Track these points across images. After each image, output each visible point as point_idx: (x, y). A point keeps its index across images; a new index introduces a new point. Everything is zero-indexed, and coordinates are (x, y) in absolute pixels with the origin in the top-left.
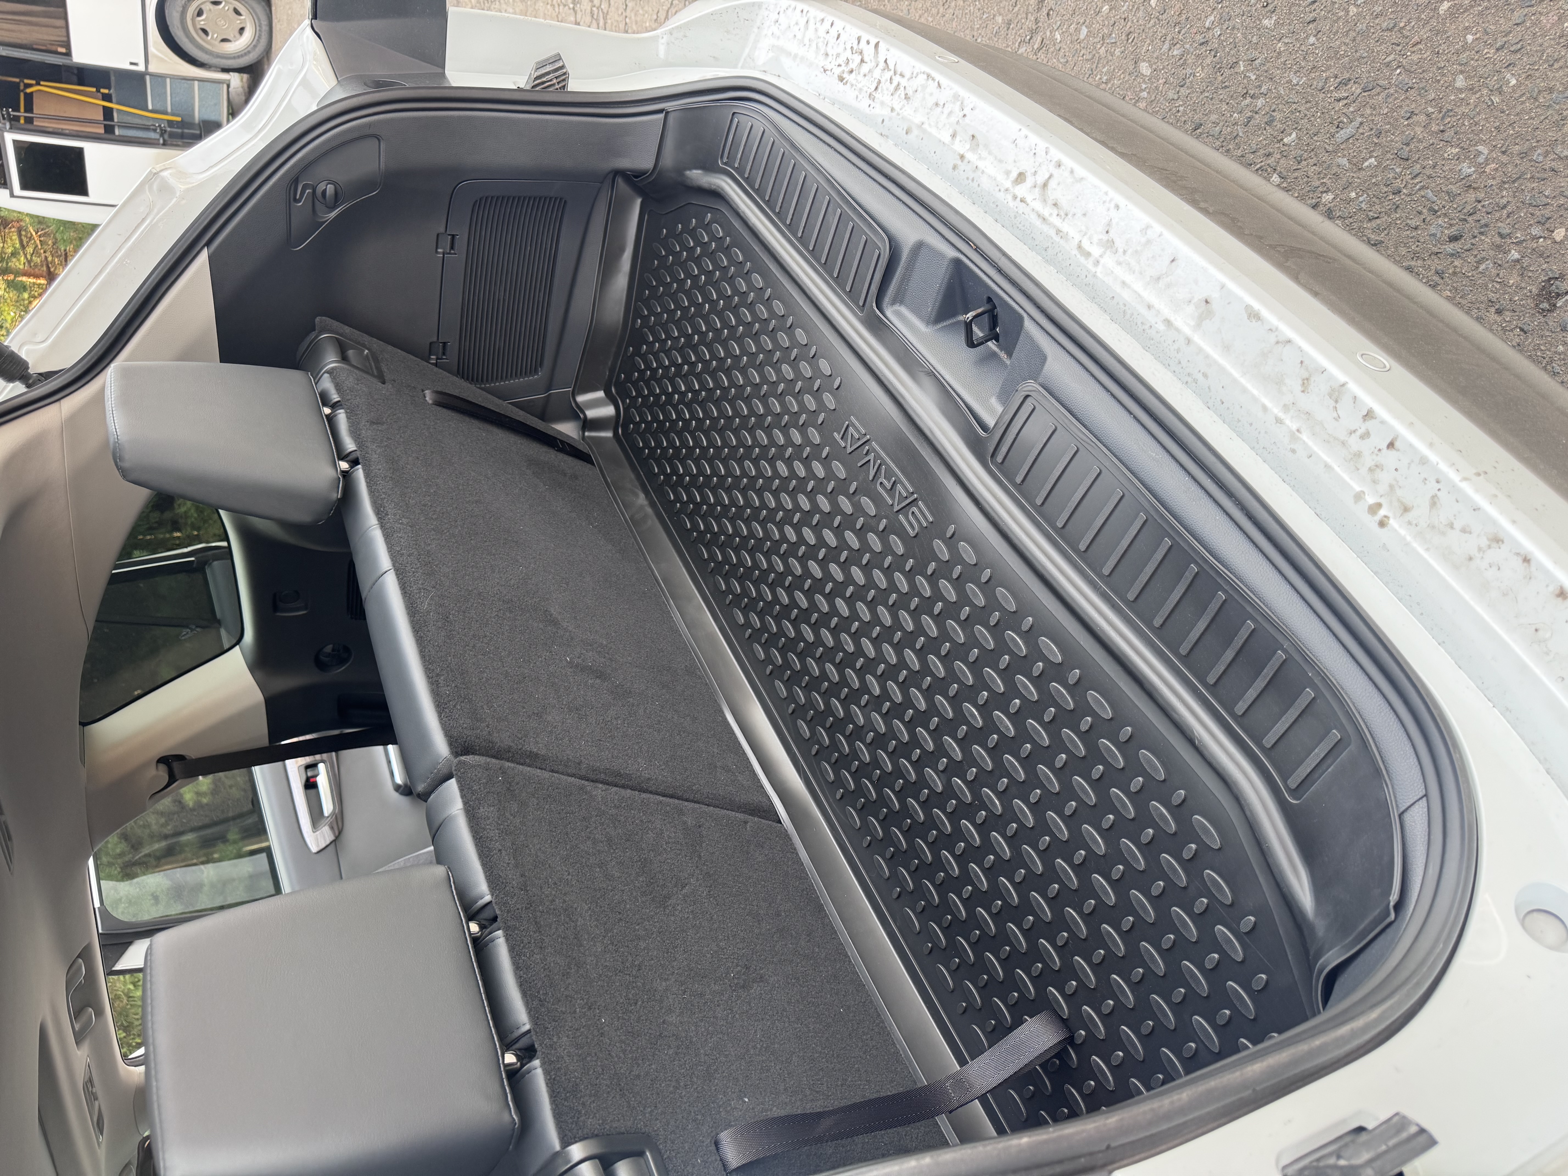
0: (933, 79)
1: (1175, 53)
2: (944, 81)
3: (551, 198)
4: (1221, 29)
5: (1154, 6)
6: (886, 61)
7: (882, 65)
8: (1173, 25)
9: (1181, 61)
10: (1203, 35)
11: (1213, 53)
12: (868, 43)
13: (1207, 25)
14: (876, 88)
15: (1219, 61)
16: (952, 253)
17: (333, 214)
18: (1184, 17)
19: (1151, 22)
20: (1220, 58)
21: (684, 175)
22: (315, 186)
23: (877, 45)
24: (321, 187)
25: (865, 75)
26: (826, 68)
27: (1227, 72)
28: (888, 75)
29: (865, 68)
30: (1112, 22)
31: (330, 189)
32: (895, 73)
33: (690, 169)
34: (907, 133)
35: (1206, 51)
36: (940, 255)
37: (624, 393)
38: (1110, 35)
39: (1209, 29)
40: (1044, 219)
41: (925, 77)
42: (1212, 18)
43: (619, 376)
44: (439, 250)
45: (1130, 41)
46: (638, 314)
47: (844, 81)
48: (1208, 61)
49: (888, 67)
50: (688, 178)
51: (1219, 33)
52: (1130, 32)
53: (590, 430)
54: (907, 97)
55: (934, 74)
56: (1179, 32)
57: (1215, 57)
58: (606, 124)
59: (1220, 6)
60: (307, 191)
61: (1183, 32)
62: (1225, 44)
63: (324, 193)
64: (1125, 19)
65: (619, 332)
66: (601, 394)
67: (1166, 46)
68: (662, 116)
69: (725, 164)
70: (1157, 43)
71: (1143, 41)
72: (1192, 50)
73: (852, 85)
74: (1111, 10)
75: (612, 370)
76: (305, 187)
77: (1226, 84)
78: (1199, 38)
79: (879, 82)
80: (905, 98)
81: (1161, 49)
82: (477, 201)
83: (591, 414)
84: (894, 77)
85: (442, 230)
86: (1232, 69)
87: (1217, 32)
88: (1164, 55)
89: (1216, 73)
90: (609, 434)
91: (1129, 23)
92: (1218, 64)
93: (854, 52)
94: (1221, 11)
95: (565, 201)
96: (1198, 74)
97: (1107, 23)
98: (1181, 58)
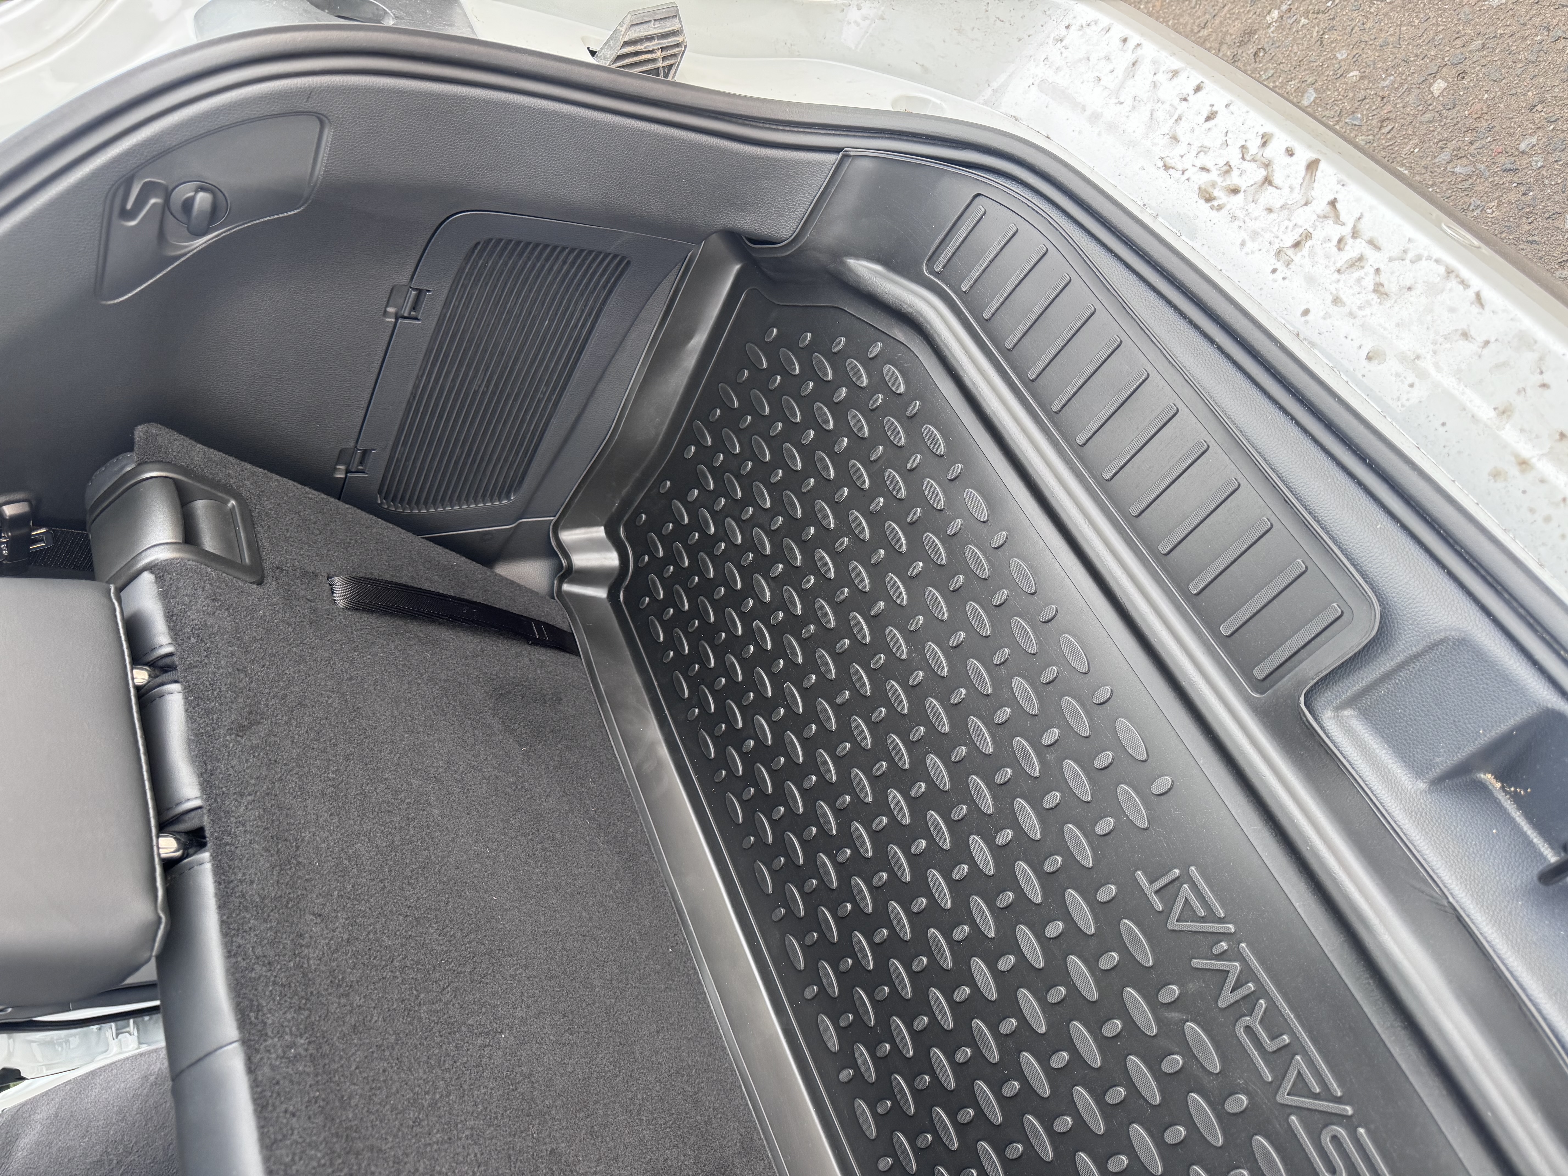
0: (1464, 283)
1: (1458, 170)
2: (1489, 294)
3: (607, 255)
4: (1546, 160)
5: (1436, 93)
6: (1333, 203)
7: (1320, 205)
8: (1464, 129)
9: (1466, 184)
10: (1513, 159)
11: (1523, 189)
12: (1290, 153)
13: (1523, 146)
14: (1297, 245)
15: (1531, 202)
17: (200, 243)
18: (1485, 124)
19: (1426, 115)
20: (1534, 199)
21: (844, 264)
23: (1312, 166)
24: (181, 195)
25: (1270, 210)
26: (1170, 162)
27: (1541, 223)
28: (1334, 231)
29: (1269, 196)
30: (1361, 96)
31: (202, 200)
32: (1355, 234)
33: (857, 256)
34: (1369, 358)
35: (1511, 182)
37: (642, 546)
38: (1353, 112)
39: (1523, 152)
41: (1442, 270)
42: (1534, 140)
43: (637, 514)
44: (391, 310)
45: (1384, 131)
46: (691, 437)
47: (1215, 203)
48: (1512, 197)
49: (1337, 216)
50: (850, 270)
51: (1539, 165)
52: (1388, 119)
53: (573, 582)
54: (1379, 289)
55: (1465, 273)
56: (1471, 143)
57: (1524, 194)
59: (1552, 127)
60: (153, 201)
61: (1478, 144)
62: (1547, 182)
64: (1383, 98)
65: (652, 453)
66: (599, 532)
67: (1444, 156)
68: (833, 158)
69: (937, 274)
70: (1431, 147)
71: (1407, 137)
72: (1488, 174)
73: (1234, 218)
74: (1362, 78)
75: (626, 503)
76: (148, 190)
77: (1536, 238)
78: (1504, 161)
79: (1308, 236)
80: (1375, 291)
81: (1435, 157)
82: (478, 243)
83: (580, 560)
84: (1350, 241)
85: (404, 279)
86: (1550, 220)
87: (1537, 162)
88: (1439, 167)
89: (1521, 217)
90: (601, 593)
91: (1389, 107)
92: (1529, 206)
93: (1248, 157)
94: (1551, 134)
95: (627, 262)
96: (1489, 211)
97: (1351, 95)
98: (1466, 180)
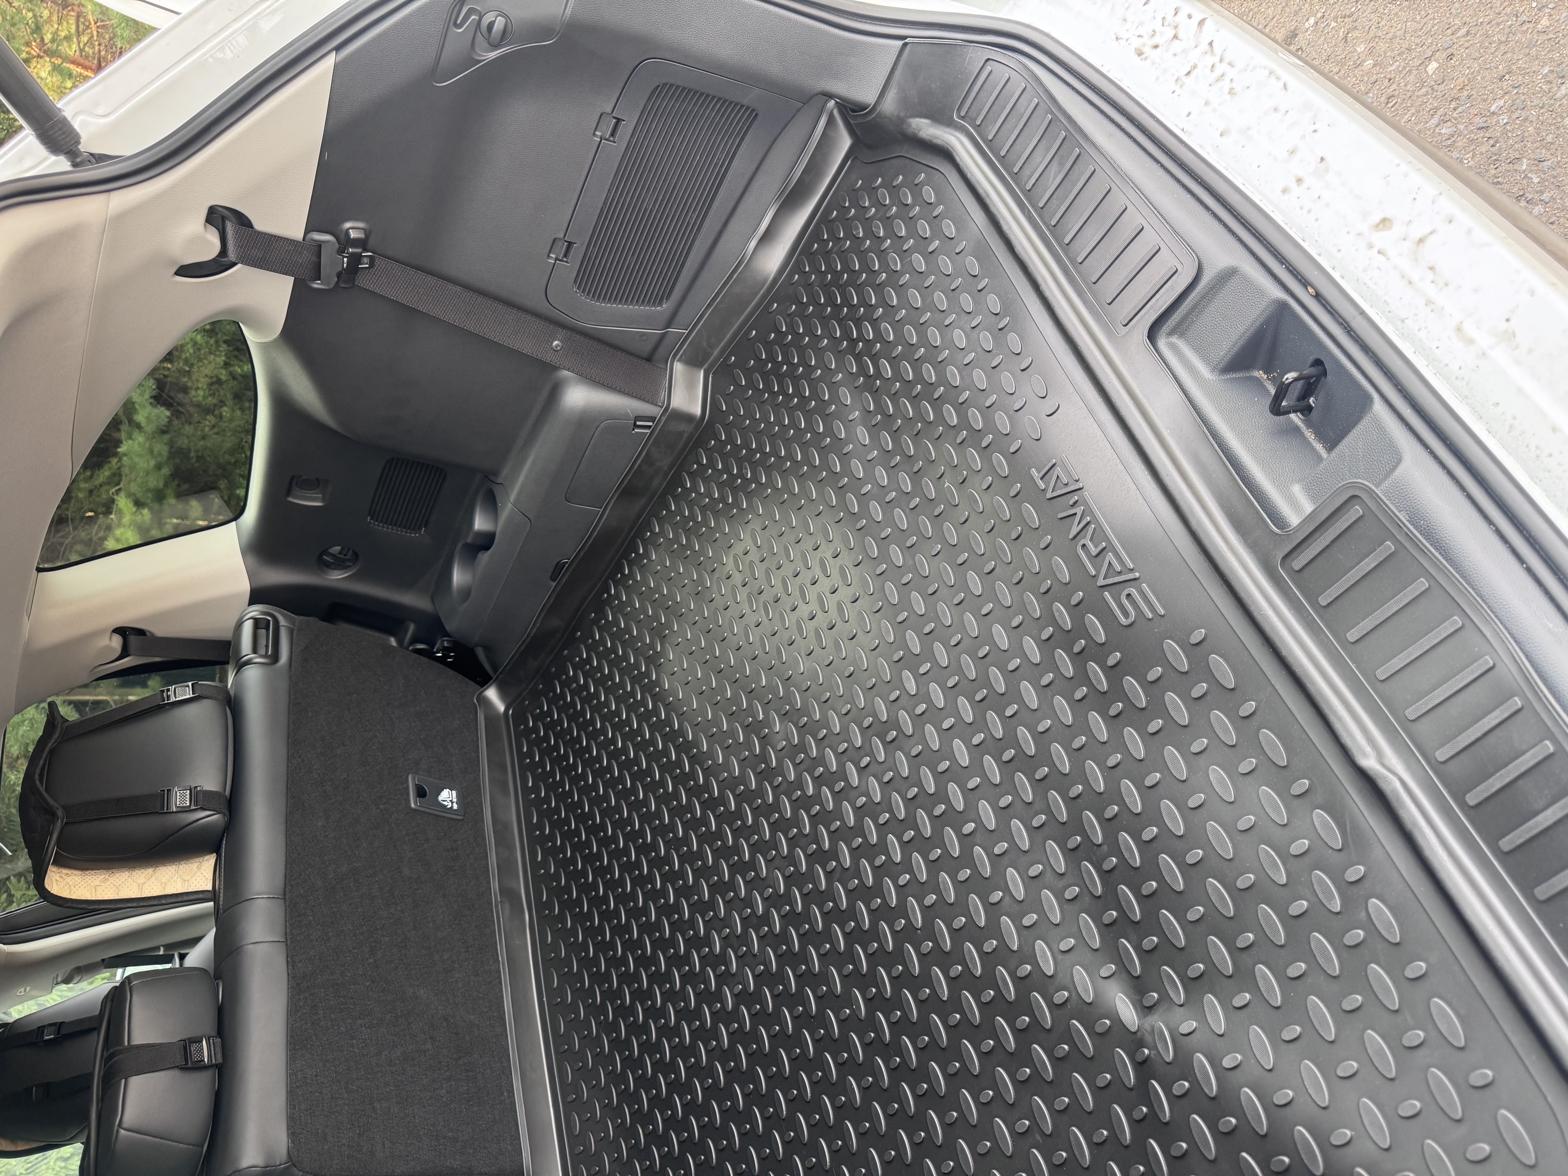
1: (1443, 131)
2: (1292, 83)
3: (742, 106)
4: (1510, 117)
5: (1430, 73)
8: (1449, 99)
9: (1449, 142)
10: (1485, 119)
11: (1492, 142)
13: (1493, 109)
15: (1497, 152)
16: (1278, 294)
17: (493, 55)
18: (1466, 93)
19: (1422, 90)
20: (1500, 149)
21: (907, 124)
22: (483, 14)
24: (487, 19)
27: (1504, 167)
29: (1176, 46)
30: (1373, 79)
31: (500, 23)
33: (917, 116)
34: (1221, 135)
35: (1483, 137)
36: (1260, 292)
38: (1367, 93)
39: (1493, 113)
40: (1410, 283)
42: (1502, 103)
44: (598, 133)
45: (1390, 105)
46: (798, 267)
47: (1143, 56)
48: (1483, 149)
49: (1212, 51)
50: (911, 125)
51: (1505, 122)
52: (1393, 96)
54: (1231, 92)
55: (1279, 71)
56: (1455, 109)
57: (1493, 146)
58: (833, 35)
59: (1515, 92)
60: (473, 17)
61: (1460, 110)
62: (1510, 135)
63: (491, 26)
64: (1390, 80)
67: (1435, 121)
68: (900, 43)
69: (963, 118)
70: (1424, 115)
71: (1407, 109)
72: (1466, 132)
73: (1153, 63)
74: (1375, 65)
76: (471, 11)
77: (1499, 179)
78: (1479, 121)
79: (1195, 67)
80: (1229, 93)
81: (1427, 123)
82: (659, 86)
85: (609, 110)
86: (1511, 165)
87: (1503, 120)
88: (1429, 130)
89: (1490, 164)
91: (1394, 86)
92: (1496, 155)
93: (1166, 24)
94: (1515, 97)
95: (756, 114)
96: (1466, 161)
97: (1366, 79)
98: (1449, 139)
